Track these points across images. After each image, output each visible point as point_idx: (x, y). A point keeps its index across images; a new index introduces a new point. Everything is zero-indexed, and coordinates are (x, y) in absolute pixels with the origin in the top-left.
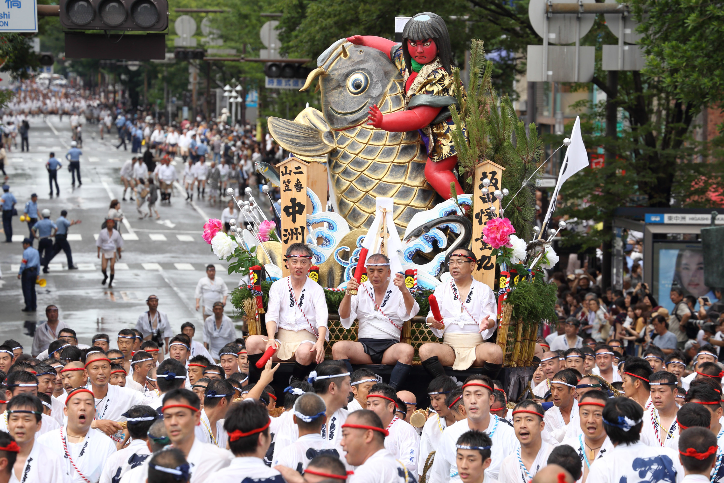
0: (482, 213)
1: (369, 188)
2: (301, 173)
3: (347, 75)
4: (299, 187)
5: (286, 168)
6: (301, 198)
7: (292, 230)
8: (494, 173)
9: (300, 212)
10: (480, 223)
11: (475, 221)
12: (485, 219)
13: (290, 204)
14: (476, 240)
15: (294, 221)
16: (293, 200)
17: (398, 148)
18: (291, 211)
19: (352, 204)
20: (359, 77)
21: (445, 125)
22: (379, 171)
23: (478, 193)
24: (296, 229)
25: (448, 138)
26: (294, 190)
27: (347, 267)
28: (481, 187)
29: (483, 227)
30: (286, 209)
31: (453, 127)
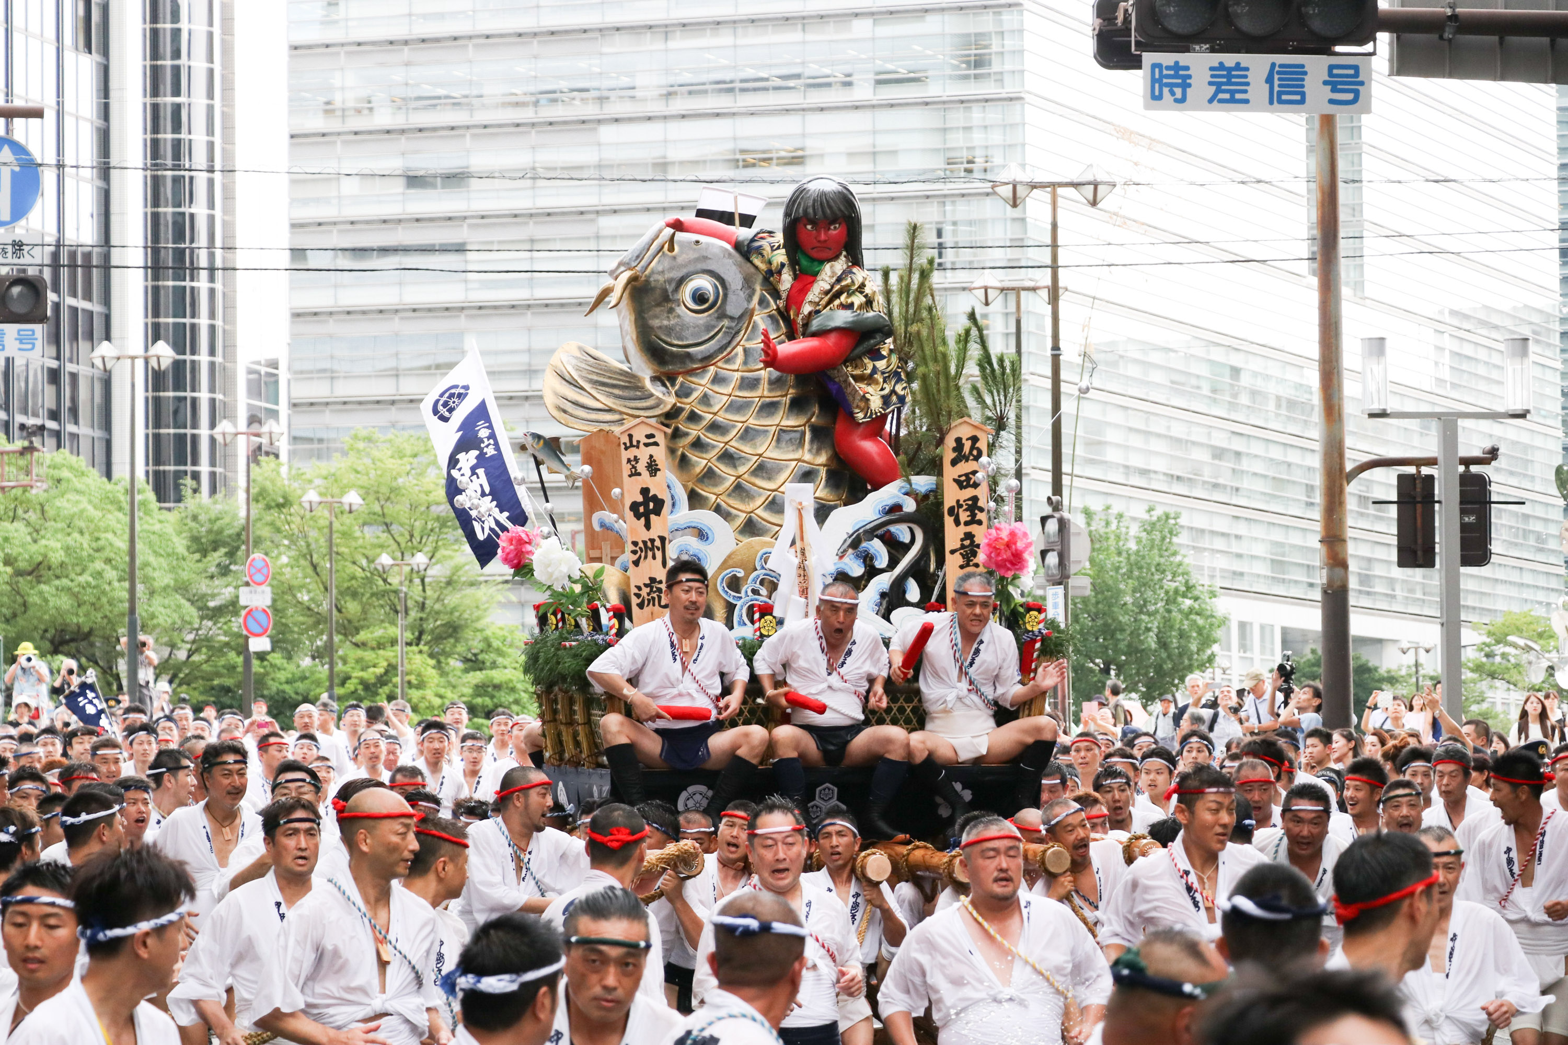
0: (960, 506)
1: (742, 470)
2: (656, 444)
3: (681, 282)
4: (653, 468)
5: (630, 436)
6: (657, 487)
7: (645, 543)
8: (974, 439)
9: (657, 512)
10: (957, 522)
11: (949, 521)
12: (964, 516)
13: (640, 499)
14: (953, 552)
15: (648, 526)
16: (645, 491)
17: (786, 400)
18: (642, 509)
19: (713, 497)
20: (704, 283)
21: (866, 361)
22: (758, 440)
23: (950, 473)
24: (652, 541)
25: (877, 383)
26: (645, 473)
27: (739, 603)
28: (954, 463)
29: (963, 529)
30: (634, 507)
31: (881, 364)
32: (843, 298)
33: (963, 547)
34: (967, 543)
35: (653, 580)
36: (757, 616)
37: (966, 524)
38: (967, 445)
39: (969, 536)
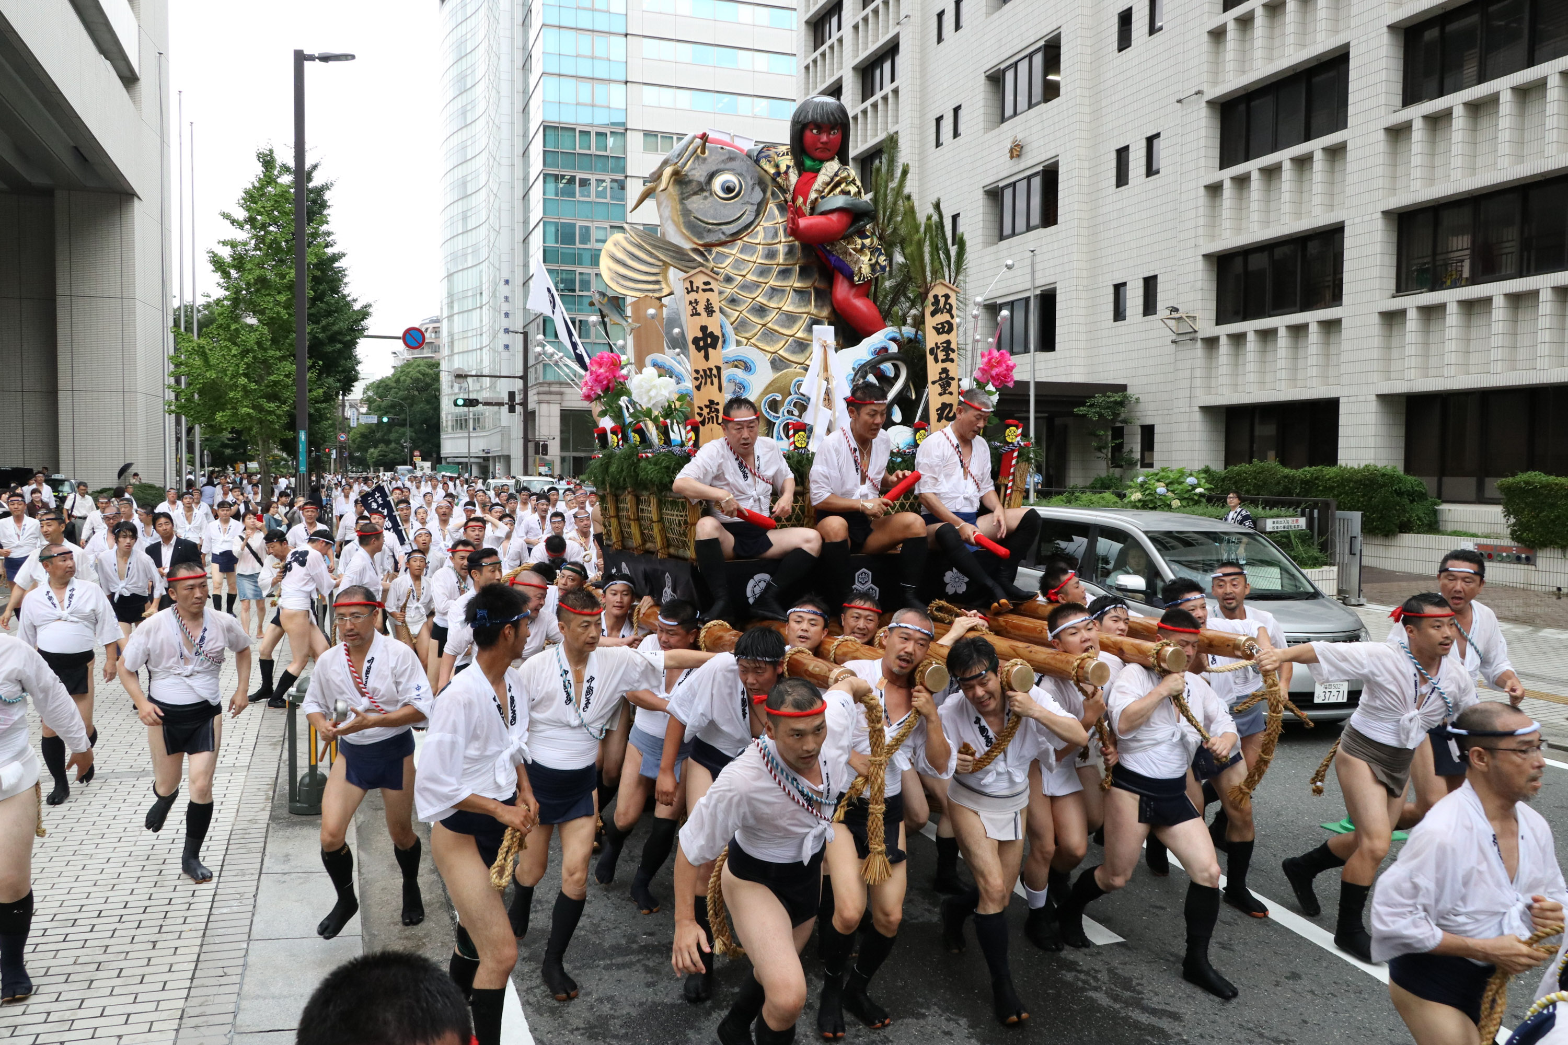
0: (938, 348)
1: (767, 319)
2: (711, 290)
3: (712, 176)
4: (710, 310)
5: (691, 283)
6: (713, 326)
7: (704, 371)
8: (947, 297)
9: (714, 346)
10: (936, 360)
11: (930, 359)
12: (941, 355)
13: (700, 335)
14: (934, 383)
15: (707, 357)
16: (704, 329)
17: (797, 267)
18: (701, 343)
19: (745, 341)
20: (729, 179)
21: (857, 238)
22: (778, 297)
23: (931, 322)
24: (711, 370)
25: (866, 255)
26: (704, 314)
27: (777, 422)
28: (933, 314)
29: (940, 365)
30: (696, 341)
31: (867, 242)
32: (843, 186)
33: (941, 379)
34: (944, 376)
35: (711, 402)
36: (791, 432)
37: (943, 361)
38: (942, 300)
39: (945, 371)
